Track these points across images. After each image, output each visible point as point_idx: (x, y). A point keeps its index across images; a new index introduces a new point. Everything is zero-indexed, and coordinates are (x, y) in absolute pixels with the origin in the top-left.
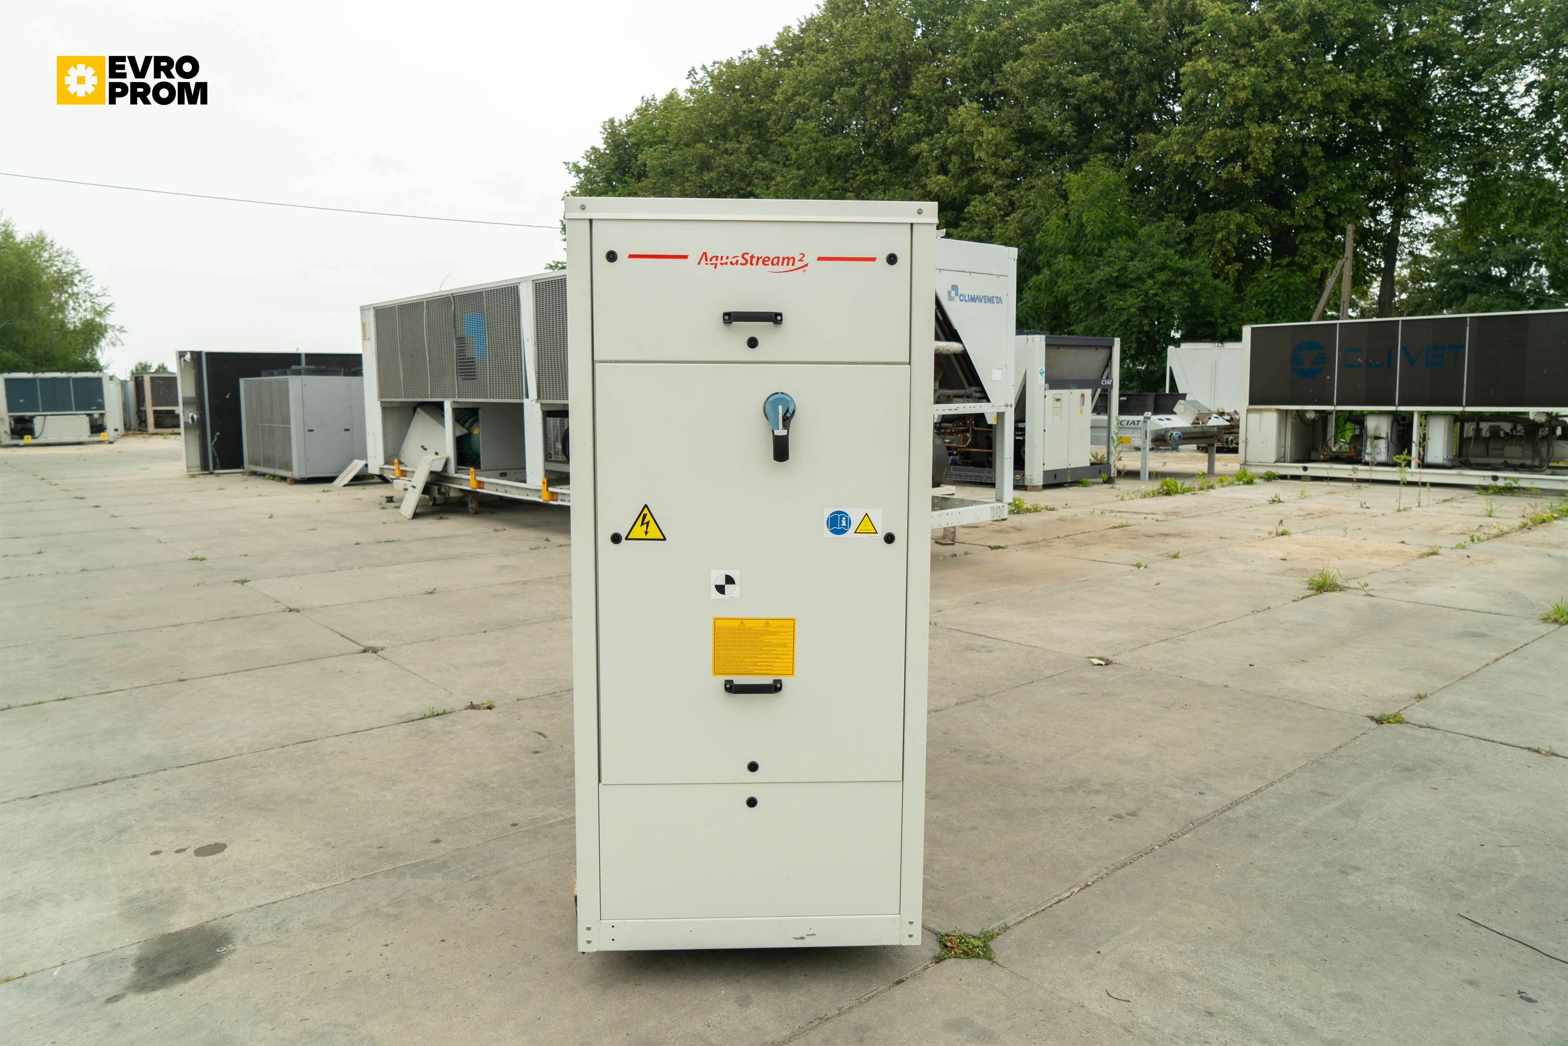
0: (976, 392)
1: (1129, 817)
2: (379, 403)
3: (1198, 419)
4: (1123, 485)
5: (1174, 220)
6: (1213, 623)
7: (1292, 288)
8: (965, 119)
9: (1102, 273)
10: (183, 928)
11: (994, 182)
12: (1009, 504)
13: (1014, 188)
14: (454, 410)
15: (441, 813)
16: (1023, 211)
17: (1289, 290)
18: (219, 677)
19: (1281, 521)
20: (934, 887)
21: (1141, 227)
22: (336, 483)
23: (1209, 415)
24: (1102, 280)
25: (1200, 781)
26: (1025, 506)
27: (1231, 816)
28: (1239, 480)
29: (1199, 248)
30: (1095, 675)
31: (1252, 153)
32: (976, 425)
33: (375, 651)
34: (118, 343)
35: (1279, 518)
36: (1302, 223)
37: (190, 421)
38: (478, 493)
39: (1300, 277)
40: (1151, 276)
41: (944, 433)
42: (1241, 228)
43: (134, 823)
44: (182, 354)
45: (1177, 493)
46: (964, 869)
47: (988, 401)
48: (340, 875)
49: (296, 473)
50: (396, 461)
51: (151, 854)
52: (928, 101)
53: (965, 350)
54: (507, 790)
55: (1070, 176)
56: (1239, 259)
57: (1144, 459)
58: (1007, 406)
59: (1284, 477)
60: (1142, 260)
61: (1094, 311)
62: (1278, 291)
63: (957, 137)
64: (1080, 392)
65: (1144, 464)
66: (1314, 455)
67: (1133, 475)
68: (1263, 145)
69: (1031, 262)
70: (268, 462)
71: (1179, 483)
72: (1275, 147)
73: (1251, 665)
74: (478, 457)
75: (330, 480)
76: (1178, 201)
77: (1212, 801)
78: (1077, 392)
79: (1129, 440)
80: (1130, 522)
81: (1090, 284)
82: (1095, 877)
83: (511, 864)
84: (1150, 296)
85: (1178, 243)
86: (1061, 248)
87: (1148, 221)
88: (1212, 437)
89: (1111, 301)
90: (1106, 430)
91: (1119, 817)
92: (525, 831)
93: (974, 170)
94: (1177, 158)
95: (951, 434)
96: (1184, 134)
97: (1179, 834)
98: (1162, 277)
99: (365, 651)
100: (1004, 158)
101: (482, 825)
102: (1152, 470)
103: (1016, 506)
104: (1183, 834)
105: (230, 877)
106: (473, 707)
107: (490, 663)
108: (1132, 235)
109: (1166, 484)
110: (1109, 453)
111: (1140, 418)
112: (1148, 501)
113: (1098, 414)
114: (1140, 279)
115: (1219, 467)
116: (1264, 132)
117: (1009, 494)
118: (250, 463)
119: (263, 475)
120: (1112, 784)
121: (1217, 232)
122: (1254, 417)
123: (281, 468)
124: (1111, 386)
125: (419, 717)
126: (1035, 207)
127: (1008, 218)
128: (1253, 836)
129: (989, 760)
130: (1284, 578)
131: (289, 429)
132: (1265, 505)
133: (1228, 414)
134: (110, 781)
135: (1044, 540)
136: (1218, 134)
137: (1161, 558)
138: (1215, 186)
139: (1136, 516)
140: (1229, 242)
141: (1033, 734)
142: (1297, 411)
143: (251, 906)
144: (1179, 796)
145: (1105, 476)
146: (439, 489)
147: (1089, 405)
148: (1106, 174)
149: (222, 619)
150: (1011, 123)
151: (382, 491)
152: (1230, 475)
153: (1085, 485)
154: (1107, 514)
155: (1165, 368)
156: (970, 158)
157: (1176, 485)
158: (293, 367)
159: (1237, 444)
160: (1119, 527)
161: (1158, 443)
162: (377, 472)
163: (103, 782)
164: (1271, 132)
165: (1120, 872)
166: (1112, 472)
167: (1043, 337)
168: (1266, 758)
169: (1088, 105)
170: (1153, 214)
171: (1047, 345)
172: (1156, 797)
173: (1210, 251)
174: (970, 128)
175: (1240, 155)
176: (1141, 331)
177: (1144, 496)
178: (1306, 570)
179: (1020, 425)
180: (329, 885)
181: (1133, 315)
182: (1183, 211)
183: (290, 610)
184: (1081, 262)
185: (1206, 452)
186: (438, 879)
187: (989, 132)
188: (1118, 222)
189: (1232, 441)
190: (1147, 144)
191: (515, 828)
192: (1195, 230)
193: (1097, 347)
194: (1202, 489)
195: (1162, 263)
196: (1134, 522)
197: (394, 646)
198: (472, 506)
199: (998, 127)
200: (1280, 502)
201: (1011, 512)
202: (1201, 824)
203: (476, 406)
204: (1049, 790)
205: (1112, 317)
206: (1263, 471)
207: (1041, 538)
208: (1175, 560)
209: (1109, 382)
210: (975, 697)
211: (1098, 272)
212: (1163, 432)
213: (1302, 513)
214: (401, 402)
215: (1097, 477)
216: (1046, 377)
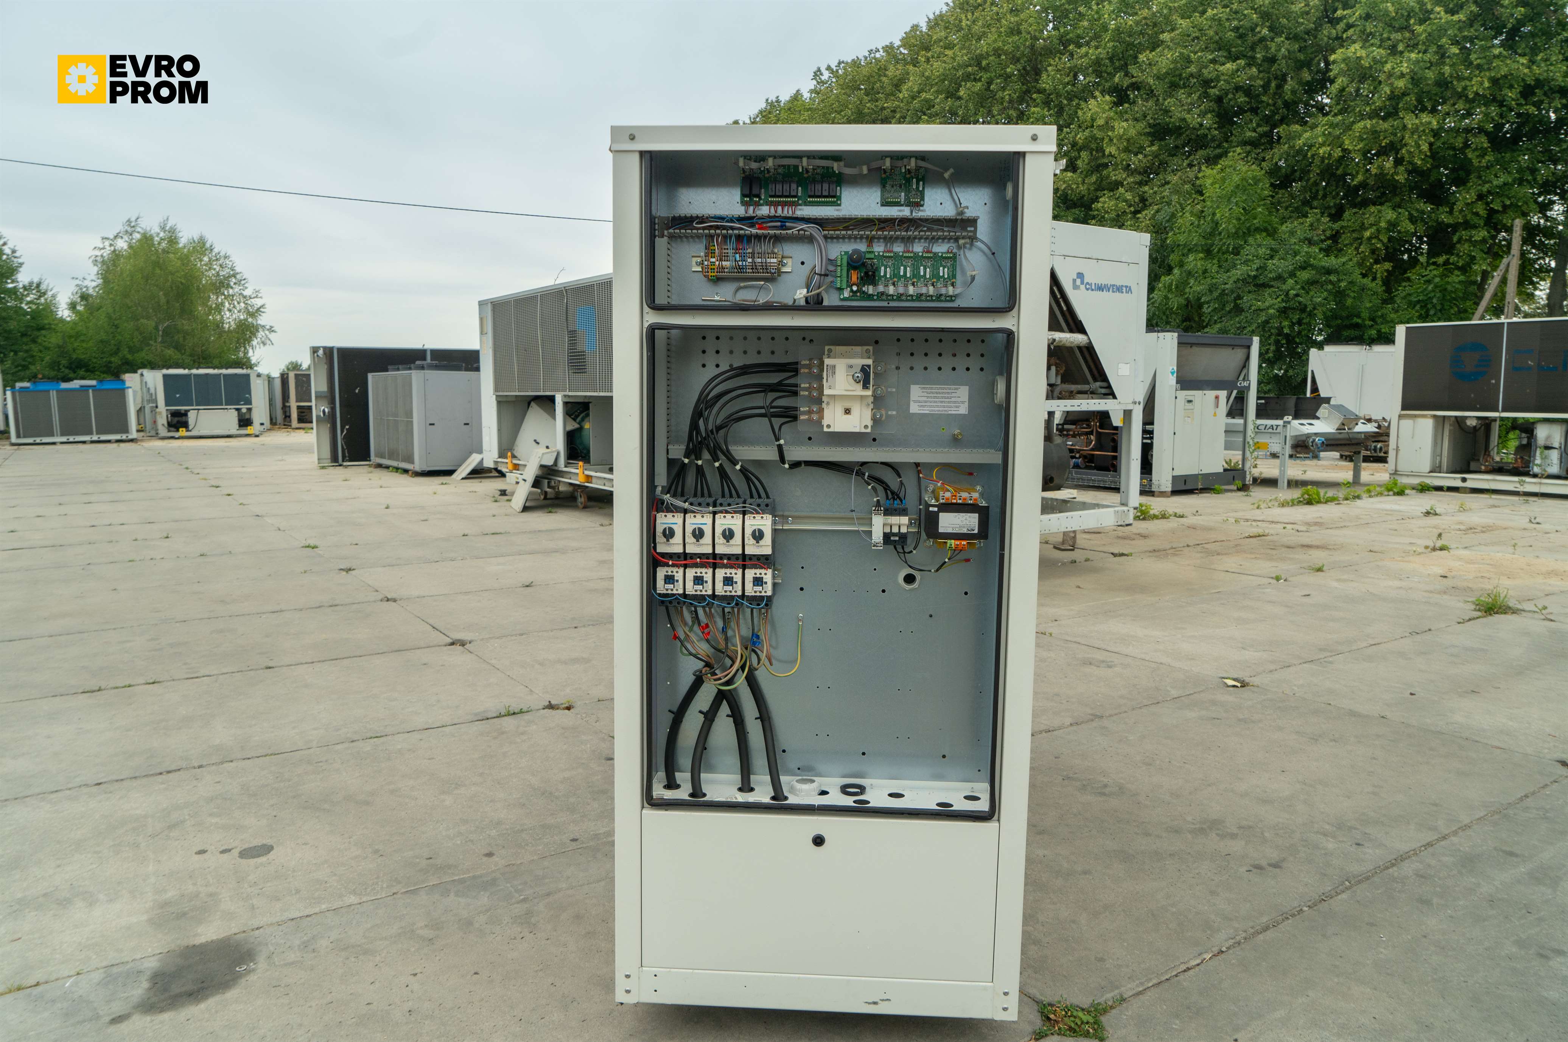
0: (1101, 387)
1: (1271, 869)
2: (494, 397)
3: (1343, 424)
4: (1259, 493)
5: (1319, 216)
6: (1365, 644)
7: (1449, 288)
8: (1097, 113)
9: (1240, 271)
10: (209, 940)
11: (1125, 179)
12: (1135, 508)
13: (1146, 184)
14: (566, 404)
15: (499, 823)
16: (1156, 207)
17: (1446, 289)
18: (306, 665)
19: (1440, 535)
20: (1036, 942)
21: (1282, 224)
22: (454, 476)
23: (1356, 419)
24: (1238, 279)
25: (1355, 829)
26: (1152, 512)
27: (1396, 874)
28: (1389, 490)
29: (1345, 246)
30: (1229, 698)
31: (1405, 145)
32: (1101, 427)
33: (463, 644)
34: (268, 342)
35: (1437, 532)
36: (1461, 221)
37: (322, 415)
38: (587, 487)
39: (1458, 276)
40: (1292, 275)
41: (1067, 435)
42: (1392, 225)
43: (187, 817)
44: (315, 350)
45: (1319, 502)
46: (1074, 922)
47: (1115, 397)
48: (382, 888)
49: (417, 466)
50: (509, 454)
51: (196, 853)
52: (1058, 95)
53: (1090, 342)
54: (572, 800)
55: (1207, 171)
56: (1389, 258)
57: (1283, 467)
58: (1135, 403)
59: (1439, 489)
60: (1283, 259)
61: (1230, 312)
62: (1433, 291)
63: (1087, 133)
64: (1214, 393)
65: (1283, 472)
66: (1473, 466)
67: (1271, 483)
68: (1420, 137)
69: (1163, 261)
70: (392, 455)
71: (1322, 492)
72: (1432, 140)
73: (1412, 694)
74: (589, 451)
75: (449, 473)
76: (1325, 196)
77: (1372, 855)
78: (1211, 394)
79: (1266, 446)
80: (1267, 531)
81: (1226, 284)
82: (1231, 942)
83: (564, 886)
84: (1291, 296)
85: (1322, 241)
86: (1195, 245)
87: (1290, 217)
88: (1358, 444)
89: (1247, 302)
90: (1241, 435)
91: (1259, 867)
92: (585, 848)
93: (1106, 166)
94: (1321, 151)
95: (1074, 436)
96: (1332, 125)
97: (1333, 893)
98: (1304, 275)
99: (452, 644)
100: (1136, 154)
101: (540, 839)
102: (1291, 478)
103: (1142, 511)
104: (1337, 894)
105: (269, 884)
106: (551, 706)
107: (576, 661)
108: (1271, 232)
109: (1307, 493)
110: (1244, 459)
111: (1280, 422)
112: (1287, 511)
113: (1234, 418)
114: (1279, 278)
115: (1365, 476)
116: (1421, 123)
117: (1135, 498)
118: (376, 456)
119: (387, 467)
120: (1250, 827)
121: (1366, 229)
122: (1406, 423)
123: (404, 460)
124: (1248, 388)
125: (495, 715)
126: (1169, 204)
127: (1139, 215)
128: (1425, 902)
129: (1107, 790)
130: (1445, 597)
131: (412, 422)
132: (1419, 517)
133: (1376, 421)
134: (175, 771)
135: (1172, 548)
136: (1369, 126)
137: (1303, 570)
138: (1364, 181)
139: (1273, 525)
140: (1379, 239)
141: (1158, 762)
142: (1456, 417)
143: (284, 918)
144: (1331, 845)
145: (1239, 483)
146: (549, 483)
147: (1223, 408)
148: (1244, 169)
149: (320, 607)
150: (1145, 117)
151: (496, 485)
152: (1380, 486)
153: (1218, 492)
154: (1242, 523)
155: (1306, 372)
156: (1100, 154)
157: (1318, 494)
158: (418, 362)
159: (1386, 452)
160: (1255, 537)
161: (1299, 449)
162: (492, 465)
163: (169, 772)
164: (1430, 123)
165: (1261, 937)
166: (1247, 479)
167: (1176, 334)
168: (1436, 805)
169: (1230, 96)
170: (1297, 209)
171: (1179, 343)
172: (1304, 846)
173: (1357, 249)
174: (1101, 122)
175: (1392, 148)
176: (1280, 332)
177: (1283, 505)
178: (1471, 589)
179: (1148, 427)
180: (369, 898)
181: (1272, 317)
182: (1329, 207)
183: (388, 600)
184: (1215, 261)
185: (1351, 460)
186: (484, 899)
187: (1121, 127)
188: (1255, 219)
189: (1381, 449)
190: (1291, 137)
191: (574, 844)
192: (1342, 227)
193: (1233, 346)
194: (1347, 499)
195: (1305, 262)
196: (1272, 532)
197: (482, 640)
198: (581, 500)
199: (1130, 122)
200: (1436, 514)
201: (1137, 518)
202: (1360, 882)
203: (586, 401)
204: (1177, 831)
205: (1249, 318)
206: (1415, 481)
207: (1169, 547)
208: (1319, 573)
209: (1246, 384)
210: (1091, 717)
211: (1234, 271)
212: (1304, 438)
213: (1462, 527)
214: (516, 396)
215: (1230, 484)
216: (1177, 377)
